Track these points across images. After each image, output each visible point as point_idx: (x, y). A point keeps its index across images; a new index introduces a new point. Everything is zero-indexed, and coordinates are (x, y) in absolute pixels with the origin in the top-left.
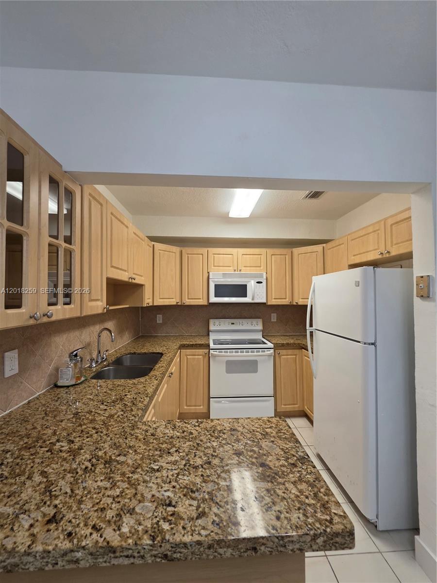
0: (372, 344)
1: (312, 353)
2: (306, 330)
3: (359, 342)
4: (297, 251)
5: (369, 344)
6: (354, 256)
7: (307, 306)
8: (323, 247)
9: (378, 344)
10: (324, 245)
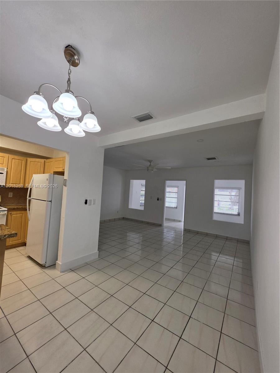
0: (50, 201)
1: (29, 211)
2: (27, 199)
3: (46, 201)
4: (30, 160)
5: (49, 201)
6: (56, 168)
7: (28, 189)
8: (45, 161)
9: (52, 201)
10: (45, 160)
